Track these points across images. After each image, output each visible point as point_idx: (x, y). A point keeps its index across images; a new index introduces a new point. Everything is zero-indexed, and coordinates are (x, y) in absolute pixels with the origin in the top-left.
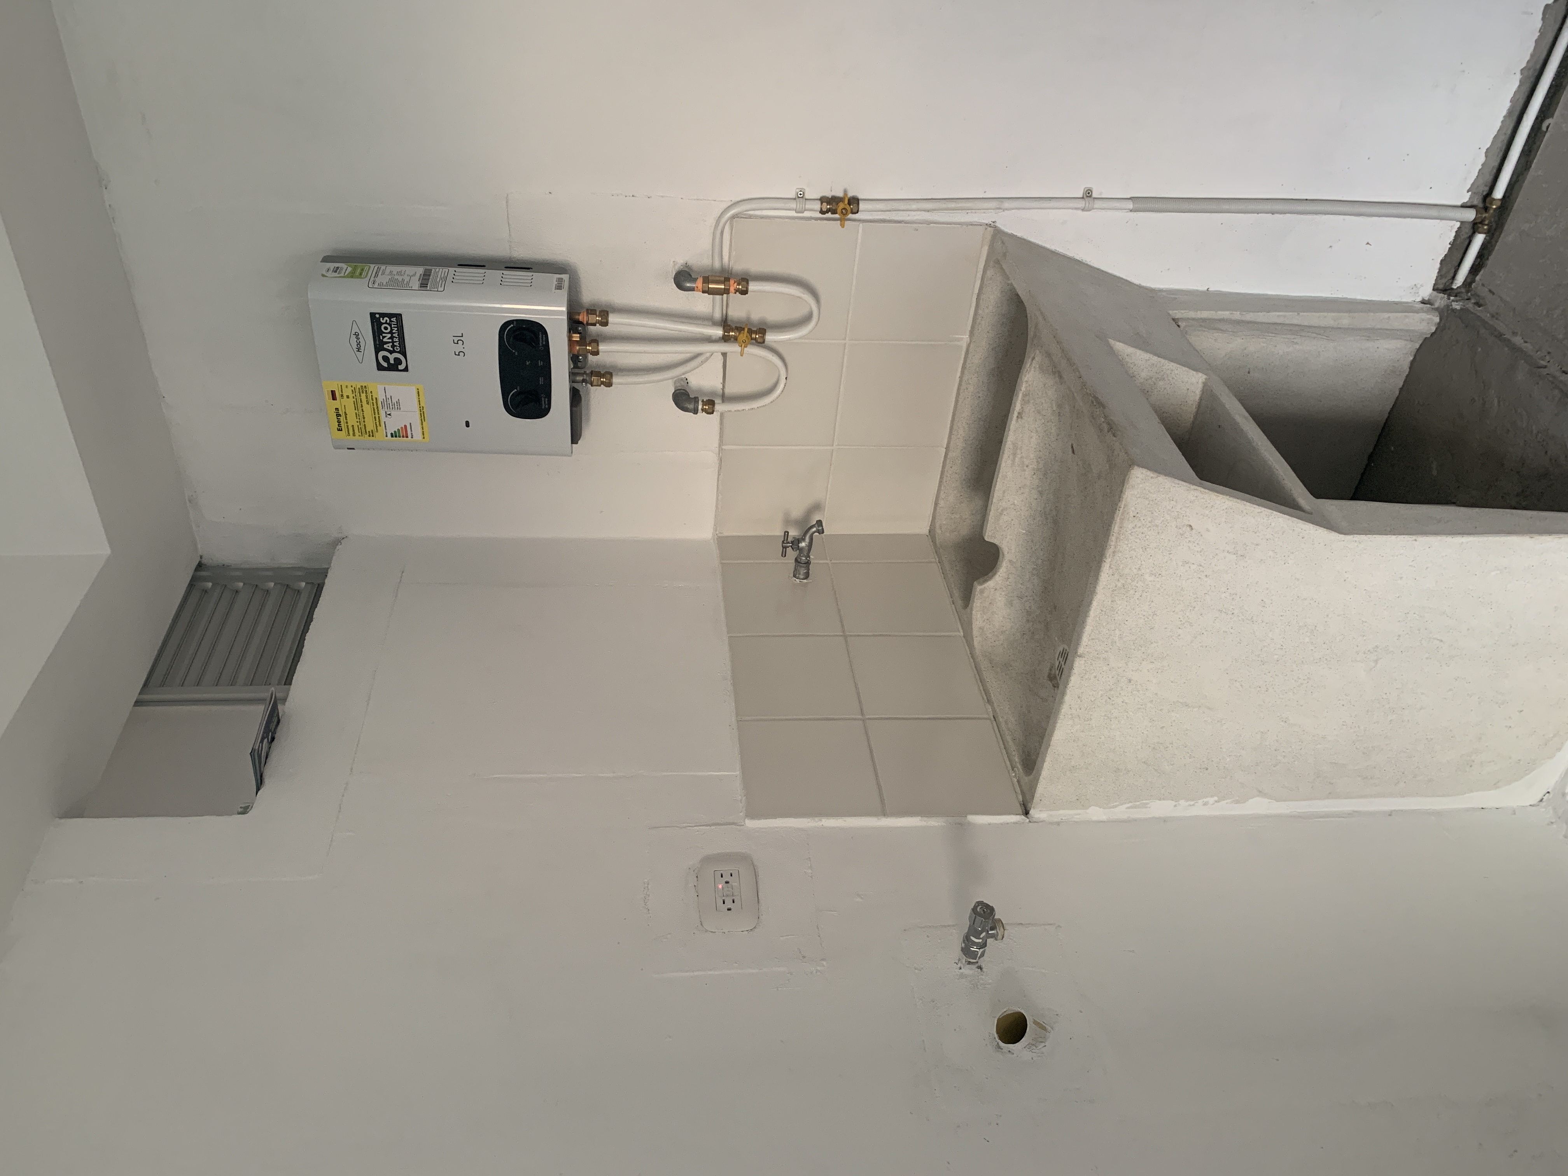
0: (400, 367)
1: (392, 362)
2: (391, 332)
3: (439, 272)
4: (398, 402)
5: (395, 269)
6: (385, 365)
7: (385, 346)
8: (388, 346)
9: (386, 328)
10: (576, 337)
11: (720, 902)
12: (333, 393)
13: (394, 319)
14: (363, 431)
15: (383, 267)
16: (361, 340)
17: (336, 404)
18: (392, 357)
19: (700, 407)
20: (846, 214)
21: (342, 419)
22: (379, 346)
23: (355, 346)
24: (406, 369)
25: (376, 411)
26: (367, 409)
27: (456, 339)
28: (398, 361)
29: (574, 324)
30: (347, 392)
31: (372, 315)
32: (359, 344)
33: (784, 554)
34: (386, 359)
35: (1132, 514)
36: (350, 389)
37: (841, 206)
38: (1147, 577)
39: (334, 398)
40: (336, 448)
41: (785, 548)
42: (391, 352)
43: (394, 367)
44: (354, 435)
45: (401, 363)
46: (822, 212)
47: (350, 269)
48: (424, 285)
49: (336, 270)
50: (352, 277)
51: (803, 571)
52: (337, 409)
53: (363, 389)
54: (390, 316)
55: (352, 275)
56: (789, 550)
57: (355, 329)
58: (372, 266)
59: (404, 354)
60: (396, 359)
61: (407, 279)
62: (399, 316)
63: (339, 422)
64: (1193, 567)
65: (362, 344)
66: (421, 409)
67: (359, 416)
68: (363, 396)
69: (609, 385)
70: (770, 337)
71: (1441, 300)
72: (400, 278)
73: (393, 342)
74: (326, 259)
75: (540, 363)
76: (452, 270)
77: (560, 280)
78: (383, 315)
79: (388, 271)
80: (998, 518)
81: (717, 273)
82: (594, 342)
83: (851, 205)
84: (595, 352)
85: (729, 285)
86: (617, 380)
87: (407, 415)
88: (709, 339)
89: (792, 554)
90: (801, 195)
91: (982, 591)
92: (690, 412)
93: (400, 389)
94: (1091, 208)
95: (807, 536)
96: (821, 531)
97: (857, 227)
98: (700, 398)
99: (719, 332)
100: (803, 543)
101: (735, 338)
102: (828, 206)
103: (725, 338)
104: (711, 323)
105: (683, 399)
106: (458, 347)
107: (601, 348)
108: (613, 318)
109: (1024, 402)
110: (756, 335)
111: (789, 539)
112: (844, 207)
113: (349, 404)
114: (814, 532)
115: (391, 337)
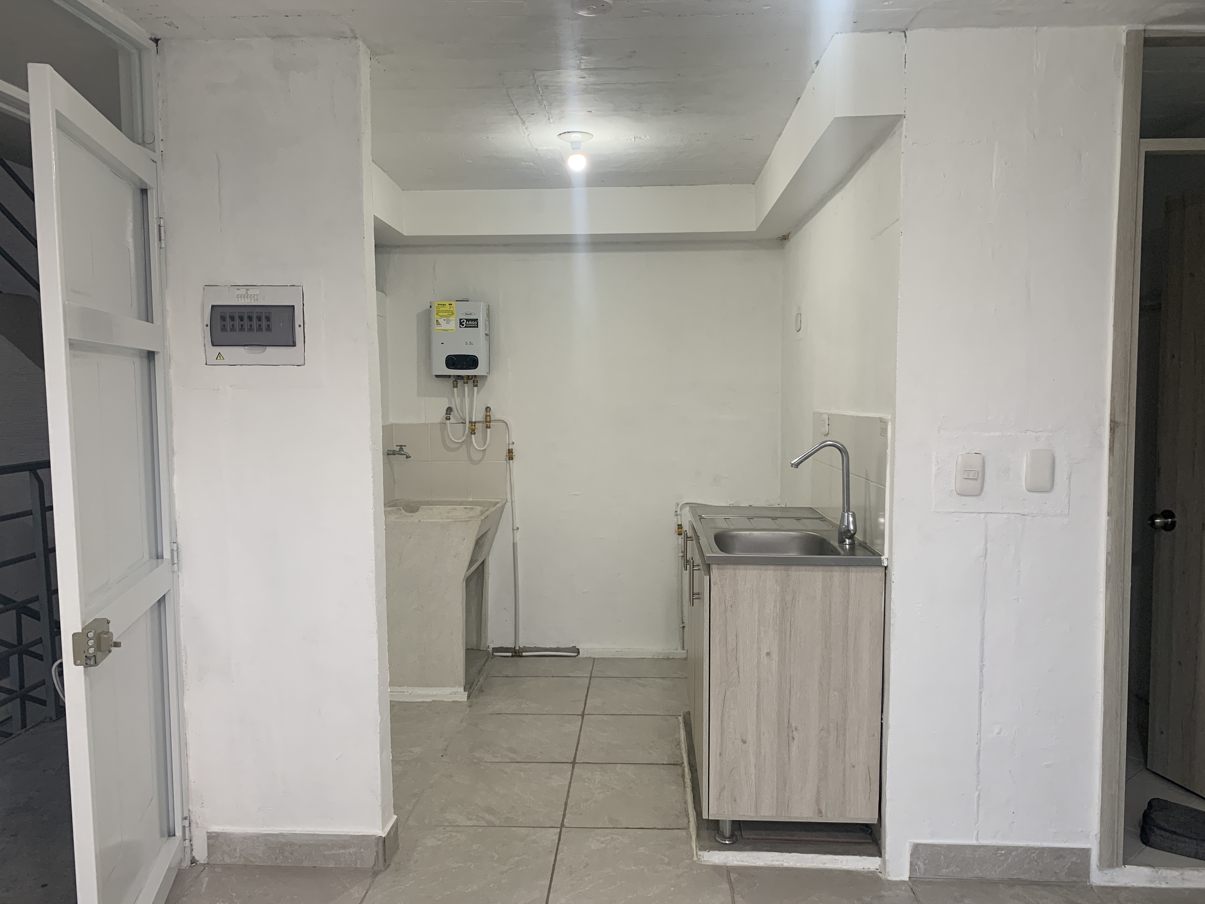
0: (461, 326)
1: (463, 323)
2: (472, 324)
3: (487, 339)
4: (449, 323)
5: (488, 326)
6: (462, 321)
8: (468, 323)
10: (471, 377)
12: (451, 305)
13: (476, 325)
14: (438, 312)
15: (488, 323)
17: (447, 305)
18: (464, 323)
19: (447, 415)
20: (508, 457)
21: (442, 306)
22: (467, 320)
23: (468, 313)
24: (460, 327)
25: (445, 316)
26: (446, 314)
27: (471, 343)
28: (463, 325)
29: (475, 377)
30: (452, 309)
31: (477, 319)
32: (468, 314)
33: (397, 446)
34: (464, 321)
36: (453, 310)
39: (449, 304)
40: (430, 302)
41: (400, 446)
42: (466, 323)
43: (461, 323)
44: (437, 309)
45: (462, 326)
46: (508, 449)
47: (487, 314)
48: (486, 334)
49: (487, 310)
50: (485, 315)
51: (391, 453)
52: (445, 305)
53: (453, 314)
54: (477, 324)
56: (399, 447)
57: (472, 314)
58: (488, 319)
59: (465, 327)
60: (464, 324)
61: (485, 330)
62: (477, 327)
63: (441, 305)
65: (468, 315)
66: (446, 330)
67: (443, 311)
68: (451, 313)
69: (454, 387)
70: (473, 436)
71: (490, 650)
72: (486, 328)
74: (489, 307)
75: (463, 367)
76: (488, 342)
77: (487, 373)
78: (477, 322)
80: (429, 509)
81: (492, 419)
82: (467, 383)
83: (511, 458)
84: (464, 383)
85: (487, 422)
86: (455, 389)
87: (444, 325)
88: (471, 418)
89: (397, 449)
90: (513, 443)
91: (400, 509)
92: (445, 413)
93: (453, 324)
94: (513, 530)
95: (405, 453)
96: (407, 457)
97: (505, 461)
98: (451, 416)
99: (473, 421)
100: (402, 452)
101: (472, 426)
102: (510, 451)
103: (471, 422)
104: (475, 418)
105: (449, 410)
106: (468, 343)
107: (466, 385)
108: (476, 388)
109: (470, 509)
110: (473, 432)
111: (403, 447)
112: (510, 455)
113: (448, 308)
114: (407, 455)
115: (470, 324)
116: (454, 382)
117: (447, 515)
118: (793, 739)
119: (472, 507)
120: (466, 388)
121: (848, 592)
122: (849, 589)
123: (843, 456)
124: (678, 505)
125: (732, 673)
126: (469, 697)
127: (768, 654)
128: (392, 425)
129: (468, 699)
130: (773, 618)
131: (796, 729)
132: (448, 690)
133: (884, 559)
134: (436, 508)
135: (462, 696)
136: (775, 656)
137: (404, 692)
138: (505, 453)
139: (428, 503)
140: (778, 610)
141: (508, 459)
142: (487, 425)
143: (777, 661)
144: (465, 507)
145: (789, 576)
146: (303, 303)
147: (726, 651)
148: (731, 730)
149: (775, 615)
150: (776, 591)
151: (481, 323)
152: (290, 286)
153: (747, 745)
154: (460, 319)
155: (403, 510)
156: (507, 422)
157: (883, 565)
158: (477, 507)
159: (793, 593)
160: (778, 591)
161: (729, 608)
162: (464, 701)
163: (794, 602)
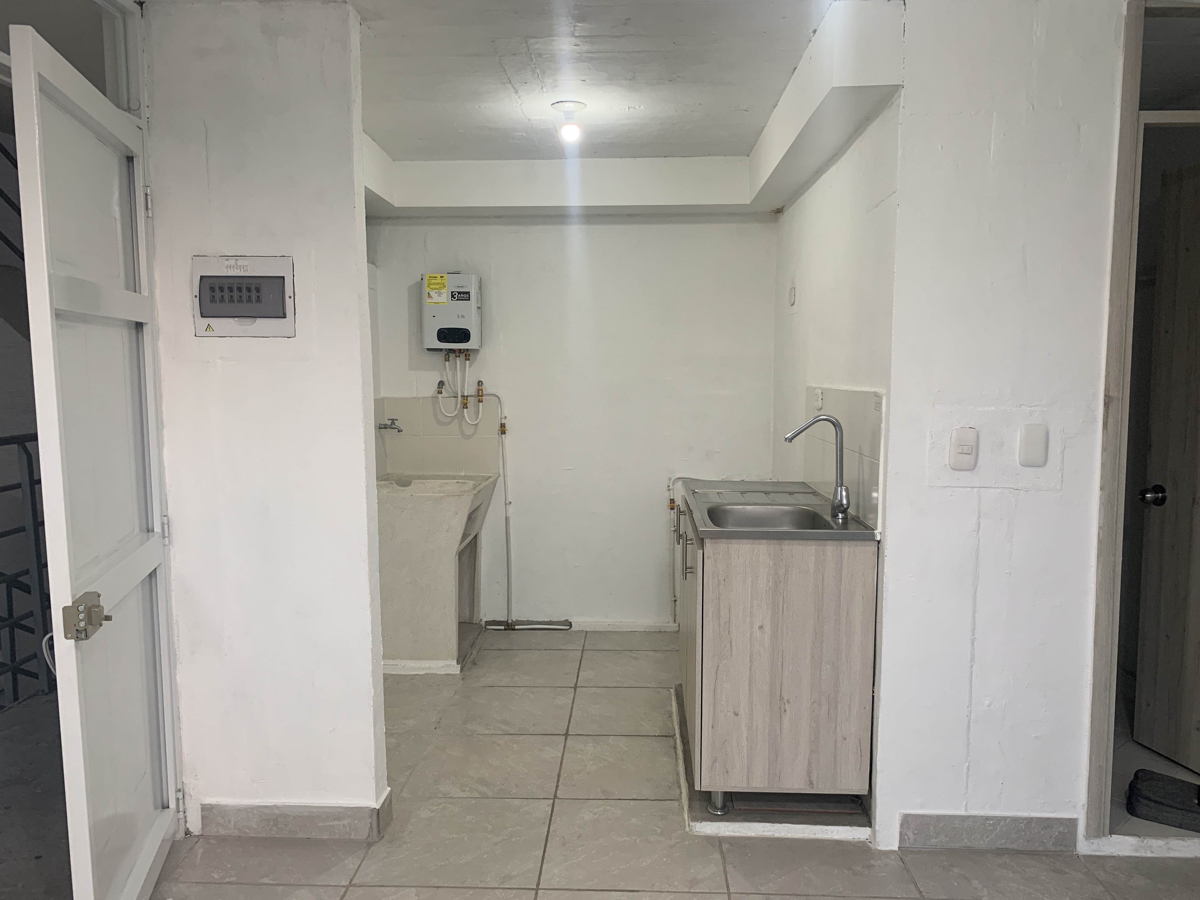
0: (453, 299)
1: (454, 296)
2: (464, 297)
3: (479, 312)
4: (441, 296)
5: (480, 299)
6: (453, 294)
8: (459, 296)
10: (463, 351)
12: (443, 277)
13: (468, 298)
14: (430, 284)
15: (480, 296)
17: (439, 277)
18: (456, 296)
19: (439, 389)
20: (501, 431)
21: (433, 278)
22: (459, 293)
24: (452, 300)
25: (437, 289)
26: (438, 286)
27: (463, 316)
28: (455, 298)
29: (467, 351)
30: (443, 281)
31: (469, 292)
32: (460, 287)
33: (388, 420)
34: (455, 294)
36: (444, 283)
39: (441, 277)
40: (422, 275)
41: (392, 420)
42: (457, 296)
43: (452, 296)
44: (428, 281)
45: (454, 299)
46: (501, 424)
47: (479, 286)
48: (478, 308)
49: (479, 283)
50: (477, 287)
51: (383, 426)
52: (437, 277)
53: (445, 286)
54: (469, 297)
56: (391, 421)
57: (464, 287)
58: (480, 292)
59: (457, 300)
61: (477, 303)
62: (469, 300)
63: (432, 277)
66: (438, 303)
67: (435, 284)
68: (442, 286)
69: (446, 361)
70: (465, 410)
71: (483, 623)
72: (478, 301)
74: (481, 279)
75: (455, 340)
76: (480, 316)
78: (469, 295)
80: (421, 483)
81: (484, 393)
82: (459, 356)
83: (503, 432)
84: (456, 356)
85: (480, 396)
86: (447, 363)
87: (436, 298)
88: (463, 392)
89: (389, 423)
90: (506, 417)
91: (392, 483)
92: (437, 386)
93: (445, 297)
94: (506, 504)
95: (397, 427)
96: (399, 431)
97: (497, 435)
98: (443, 389)
99: (466, 394)
100: (394, 426)
101: (464, 400)
102: (503, 426)
103: (463, 396)
104: (467, 392)
105: (441, 384)
106: (460, 316)
107: (458, 358)
108: (468, 362)
109: (462, 483)
110: (465, 406)
111: (395, 421)
112: (503, 429)
113: (440, 281)
114: (398, 429)
115: (462, 297)
116: (446, 356)
117: (439, 489)
118: (785, 711)
119: (464, 481)
120: (458, 362)
121: (841, 566)
122: (842, 563)
123: (837, 430)
124: (670, 479)
125: (725, 646)
126: (462, 670)
127: (761, 627)
128: (383, 399)
129: (461, 672)
130: (766, 591)
131: (788, 701)
132: (441, 663)
133: (877, 533)
134: (428, 482)
135: (456, 669)
136: (767, 629)
138: (497, 427)
139: (420, 477)
140: (771, 584)
141: (500, 433)
142: (479, 399)
143: (769, 634)
144: (458, 481)
145: (782, 550)
146: (293, 274)
147: (719, 625)
148: (723, 703)
149: (767, 589)
150: (770, 565)
151: (473, 297)
152: (280, 256)
153: (739, 718)
154: (452, 292)
155: (395, 484)
156: (499, 396)
157: (876, 539)
158: (469, 481)
159: (786, 567)
160: (771, 566)
161: (722, 582)
162: (457, 674)
163: (787, 575)
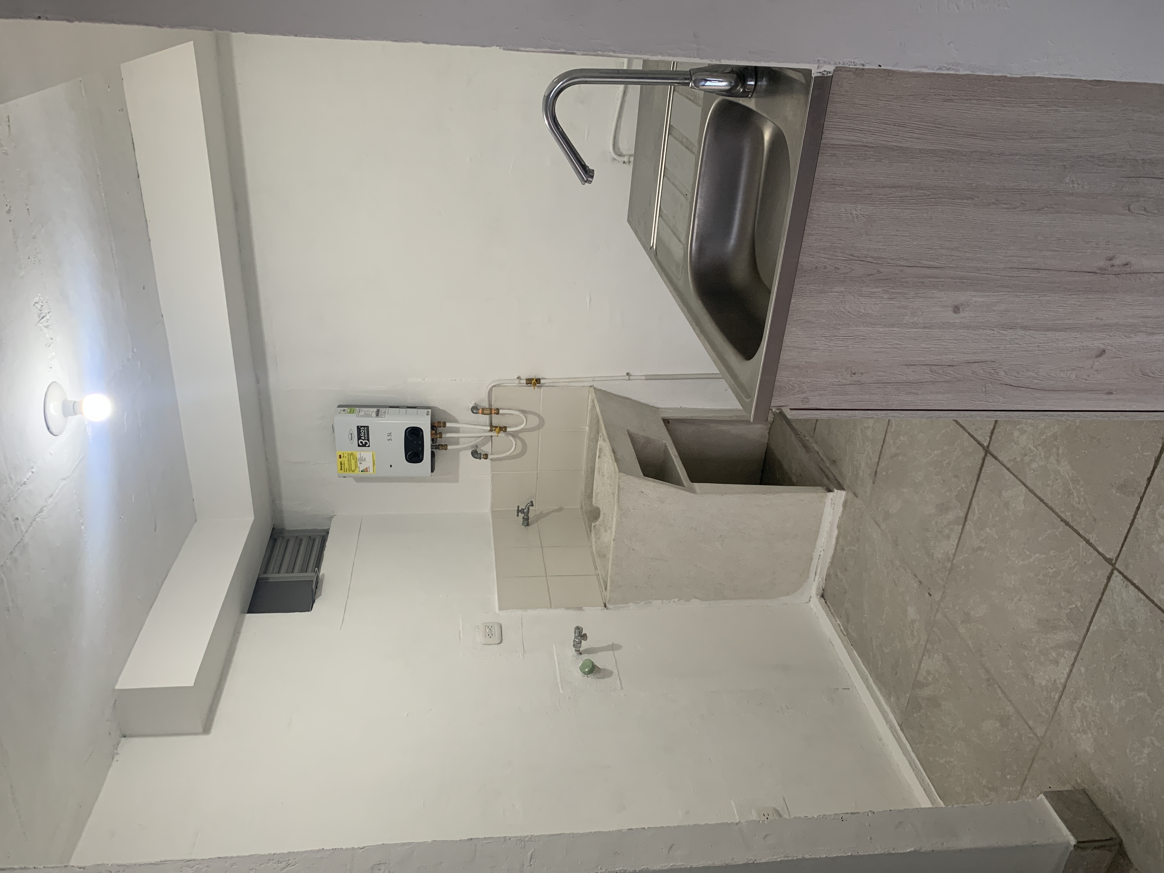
0: (367, 445)
1: (364, 443)
2: (364, 433)
3: (382, 410)
4: (365, 459)
5: (366, 409)
6: (361, 444)
7: (362, 438)
8: (363, 438)
9: (362, 431)
10: (434, 432)
11: (487, 635)
12: (340, 456)
13: (366, 428)
14: (350, 470)
15: (361, 409)
16: (353, 436)
17: (341, 460)
19: (482, 457)
20: (536, 384)
21: (343, 466)
22: (359, 438)
23: (350, 438)
24: (369, 446)
25: (356, 462)
26: (353, 462)
27: (389, 435)
28: (366, 443)
29: (433, 427)
30: (346, 455)
31: (358, 427)
32: (352, 437)
33: (518, 516)
34: (361, 442)
35: (621, 488)
36: (347, 454)
37: (533, 382)
38: (631, 510)
39: (340, 458)
40: (339, 477)
41: (518, 513)
42: (364, 440)
43: (364, 445)
44: (346, 472)
45: (367, 444)
46: (526, 384)
47: (349, 410)
48: (377, 415)
49: (344, 410)
50: (350, 413)
51: (526, 522)
52: (341, 462)
53: (352, 454)
54: (364, 427)
55: (350, 412)
56: (520, 513)
57: (351, 432)
58: (357, 408)
59: (368, 440)
60: (365, 442)
61: (371, 413)
62: (368, 427)
63: (341, 467)
64: (647, 506)
66: (374, 461)
67: (350, 465)
68: (352, 456)
69: (446, 449)
70: (508, 430)
72: (368, 413)
73: (365, 436)
74: (339, 406)
75: (420, 442)
76: (387, 409)
77: (428, 412)
78: (362, 427)
79: (363, 410)
80: (596, 496)
81: (487, 407)
82: (441, 434)
83: (538, 381)
84: (441, 437)
85: (492, 411)
86: (449, 447)
87: (368, 463)
88: (485, 431)
89: (521, 515)
90: (519, 378)
91: (595, 526)
92: (478, 459)
93: (366, 454)
94: (629, 379)
95: (527, 508)
96: (533, 506)
97: (541, 389)
98: (482, 453)
99: (489, 428)
100: (525, 510)
101: (495, 431)
102: (529, 381)
103: (491, 430)
104: (486, 426)
105: (475, 454)
106: (389, 437)
107: (443, 436)
108: (448, 425)
109: (600, 452)
110: (503, 429)
111: (520, 509)
112: (534, 382)
113: (346, 460)
114: (530, 506)
116: (440, 449)
117: (605, 478)
118: (1127, 264)
119: (598, 449)
120: (448, 435)
121: (873, 147)
122: (866, 146)
124: (614, 159)
125: (974, 373)
126: (841, 487)
127: (956, 309)
128: (493, 512)
129: (843, 489)
130: (891, 299)
131: (1110, 259)
132: (828, 512)
133: (819, 71)
134: (597, 489)
135: (838, 496)
136: (962, 297)
137: (820, 556)
138: (531, 389)
139: (590, 496)
140: (880, 290)
141: (538, 385)
142: (495, 412)
143: (973, 293)
145: (816, 268)
147: (933, 382)
148: (1073, 377)
149: (887, 296)
150: (841, 292)
151: (363, 422)
153: (1109, 348)
154: (359, 446)
155: (597, 523)
156: (490, 387)
157: (831, 75)
158: (599, 444)
159: (852, 260)
160: (843, 290)
161: (855, 378)
162: (847, 495)
163: (869, 259)
